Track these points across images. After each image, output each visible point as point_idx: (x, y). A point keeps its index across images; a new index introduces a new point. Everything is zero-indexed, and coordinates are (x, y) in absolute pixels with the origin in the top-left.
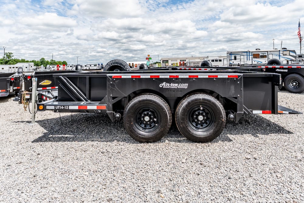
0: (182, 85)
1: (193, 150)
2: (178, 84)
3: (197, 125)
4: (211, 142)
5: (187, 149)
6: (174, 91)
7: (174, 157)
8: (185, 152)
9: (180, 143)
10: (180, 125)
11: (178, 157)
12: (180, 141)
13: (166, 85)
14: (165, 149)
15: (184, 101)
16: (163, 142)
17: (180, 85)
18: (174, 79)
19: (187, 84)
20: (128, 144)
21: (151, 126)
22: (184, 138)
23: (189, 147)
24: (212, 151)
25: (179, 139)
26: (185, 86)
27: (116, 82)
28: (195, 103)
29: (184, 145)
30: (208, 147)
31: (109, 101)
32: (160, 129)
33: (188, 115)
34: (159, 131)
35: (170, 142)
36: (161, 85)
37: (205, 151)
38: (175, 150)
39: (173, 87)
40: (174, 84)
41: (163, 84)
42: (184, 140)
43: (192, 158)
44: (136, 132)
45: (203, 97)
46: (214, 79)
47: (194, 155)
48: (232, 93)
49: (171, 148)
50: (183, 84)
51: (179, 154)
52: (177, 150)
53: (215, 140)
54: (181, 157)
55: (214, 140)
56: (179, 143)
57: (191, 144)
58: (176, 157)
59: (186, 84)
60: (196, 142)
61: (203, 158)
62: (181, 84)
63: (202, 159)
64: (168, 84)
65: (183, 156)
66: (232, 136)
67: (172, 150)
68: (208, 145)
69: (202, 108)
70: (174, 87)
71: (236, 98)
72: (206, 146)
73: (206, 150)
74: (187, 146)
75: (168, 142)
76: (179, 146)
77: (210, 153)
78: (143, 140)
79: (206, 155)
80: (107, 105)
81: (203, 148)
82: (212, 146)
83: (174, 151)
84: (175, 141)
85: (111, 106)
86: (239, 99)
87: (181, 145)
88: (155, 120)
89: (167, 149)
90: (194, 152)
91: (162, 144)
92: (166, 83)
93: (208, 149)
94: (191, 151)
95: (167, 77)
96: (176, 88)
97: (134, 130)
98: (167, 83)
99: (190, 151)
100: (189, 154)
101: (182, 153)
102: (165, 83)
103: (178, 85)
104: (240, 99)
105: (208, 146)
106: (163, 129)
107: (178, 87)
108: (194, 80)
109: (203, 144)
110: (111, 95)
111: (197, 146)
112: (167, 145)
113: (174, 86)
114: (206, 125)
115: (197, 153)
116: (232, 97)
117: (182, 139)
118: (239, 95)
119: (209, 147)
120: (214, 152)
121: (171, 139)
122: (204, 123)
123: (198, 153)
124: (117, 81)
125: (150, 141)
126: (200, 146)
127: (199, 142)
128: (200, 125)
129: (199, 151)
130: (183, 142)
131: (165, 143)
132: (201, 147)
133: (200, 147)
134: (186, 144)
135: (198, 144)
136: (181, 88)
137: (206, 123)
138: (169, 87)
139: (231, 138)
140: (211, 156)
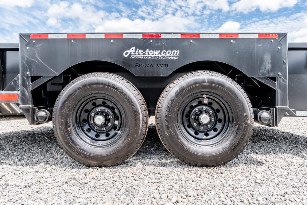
0: (169, 53)
1: (191, 182)
2: (159, 51)
3: (196, 133)
4: (225, 166)
5: (177, 178)
6: (152, 65)
7: (146, 198)
8: (174, 185)
9: (165, 168)
10: (163, 131)
11: (157, 196)
12: (164, 165)
13: (137, 53)
14: (132, 178)
15: (172, 85)
16: (131, 165)
17: (164, 53)
18: (151, 41)
19: (178, 51)
20: (61, 169)
21: (107, 135)
22: (172, 160)
23: (182, 174)
24: (231, 182)
25: (164, 161)
26: (173, 55)
27: (37, 46)
28: (193, 88)
29: (171, 171)
30: (221, 175)
31: (24, 85)
32: (125, 140)
33: (180, 112)
34: (123, 143)
35: (146, 167)
36: (126, 54)
37: (217, 182)
38: (153, 181)
39: (149, 58)
40: (152, 51)
41: (129, 51)
42: (173, 162)
43: (190, 199)
44: (77, 145)
45: (210, 77)
46: (232, 41)
47: (193, 193)
48: (267, 68)
49: (145, 177)
50: (170, 51)
51: (160, 189)
52: (156, 181)
53: (231, 162)
54: (164, 197)
55: (228, 163)
56: (161, 168)
57: (185, 169)
58: (152, 196)
59: (176, 51)
60: (196, 165)
61: (216, 199)
62: (165, 51)
63: (213, 201)
64: (140, 51)
65: (168, 194)
66: (259, 156)
67: (146, 181)
68: (219, 172)
69: (206, 101)
70: (152, 58)
71: (274, 79)
72: (217, 173)
73: (219, 181)
74: (179, 173)
75: (142, 166)
76: (161, 172)
77: (230, 188)
78: (91, 162)
79: (220, 191)
80: (21, 92)
81: (211, 177)
82: (228, 172)
83: (150, 184)
84: (155, 165)
85: (28, 94)
86: (280, 80)
87: (167, 170)
88: (117, 123)
89: (137, 178)
90: (193, 186)
91: (129, 169)
92: (136, 50)
93: (221, 179)
94: (187, 182)
95: (137, 37)
96: (156, 58)
97: (73, 141)
98: (138, 49)
99: (184, 182)
100: (182, 189)
101: (167, 187)
102: (134, 48)
103: (160, 53)
104: (283, 80)
105: (222, 173)
106: (131, 140)
107: (160, 56)
108: (191, 42)
109: (210, 170)
110: (28, 73)
111: (199, 172)
112: (139, 171)
113: (152, 54)
114: (216, 133)
115: (199, 188)
116: (267, 76)
117: (169, 161)
118: (280, 73)
119: (223, 175)
120: (237, 186)
121: (148, 160)
122: (210, 130)
123: (203, 186)
124: (40, 45)
125: (105, 163)
126: (205, 173)
127: (202, 166)
128: (204, 134)
129: (205, 182)
130: (171, 166)
131: (135, 168)
132: (207, 176)
133: (205, 175)
134: (175, 170)
135: (200, 170)
136: (166, 58)
137: (215, 130)
138: (142, 58)
139: (259, 160)
140: (231, 193)
